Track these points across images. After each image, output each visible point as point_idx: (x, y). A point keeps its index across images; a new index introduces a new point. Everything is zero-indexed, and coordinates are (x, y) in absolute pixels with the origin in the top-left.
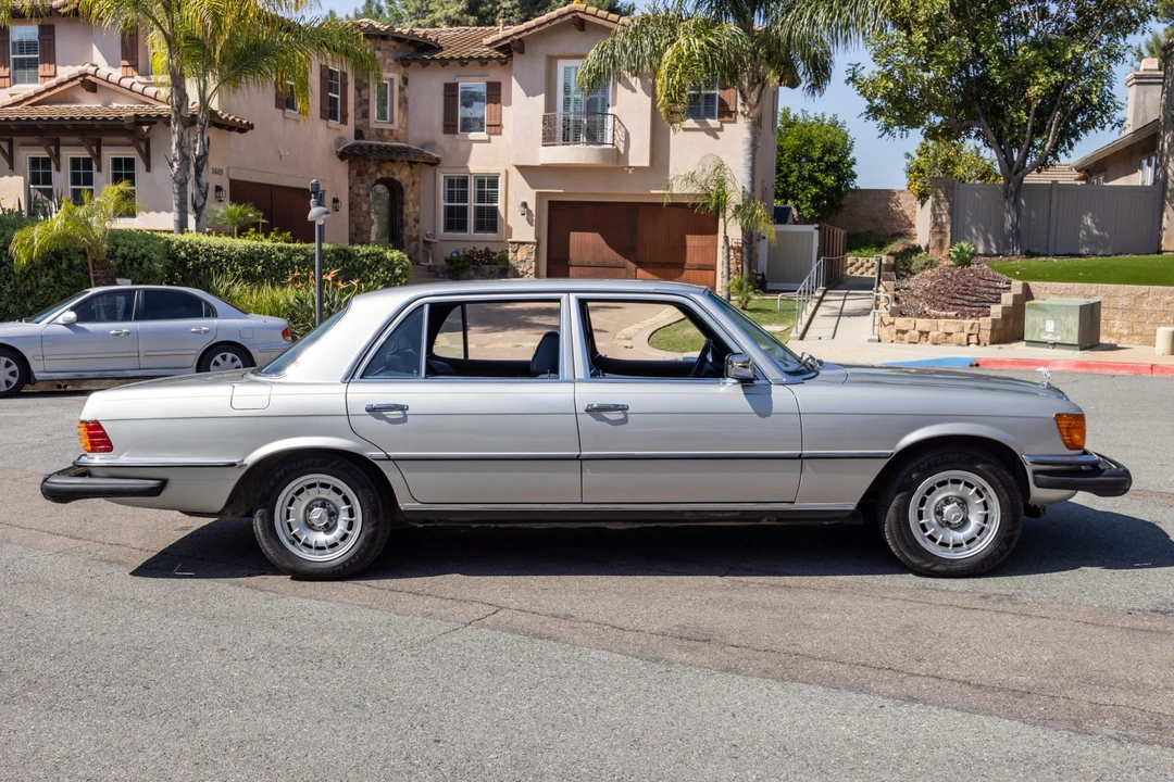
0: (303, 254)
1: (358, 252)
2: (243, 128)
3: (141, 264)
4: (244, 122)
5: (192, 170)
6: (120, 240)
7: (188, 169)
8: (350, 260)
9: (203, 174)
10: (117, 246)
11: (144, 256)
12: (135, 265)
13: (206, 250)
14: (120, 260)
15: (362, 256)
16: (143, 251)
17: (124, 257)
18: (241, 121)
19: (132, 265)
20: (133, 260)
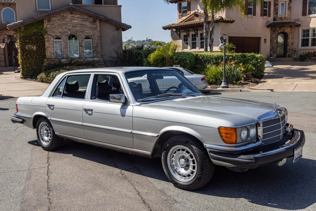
0: (232, 57)
1: (248, 55)
2: (232, 22)
3: (184, 61)
4: (232, 20)
5: (209, 36)
6: (180, 55)
7: (208, 35)
8: (245, 58)
9: (212, 36)
10: (179, 56)
11: (185, 59)
12: (183, 61)
13: (207, 56)
14: (179, 60)
15: (249, 56)
16: (185, 58)
17: (180, 59)
18: (231, 20)
19: (182, 61)
20: (182, 60)
